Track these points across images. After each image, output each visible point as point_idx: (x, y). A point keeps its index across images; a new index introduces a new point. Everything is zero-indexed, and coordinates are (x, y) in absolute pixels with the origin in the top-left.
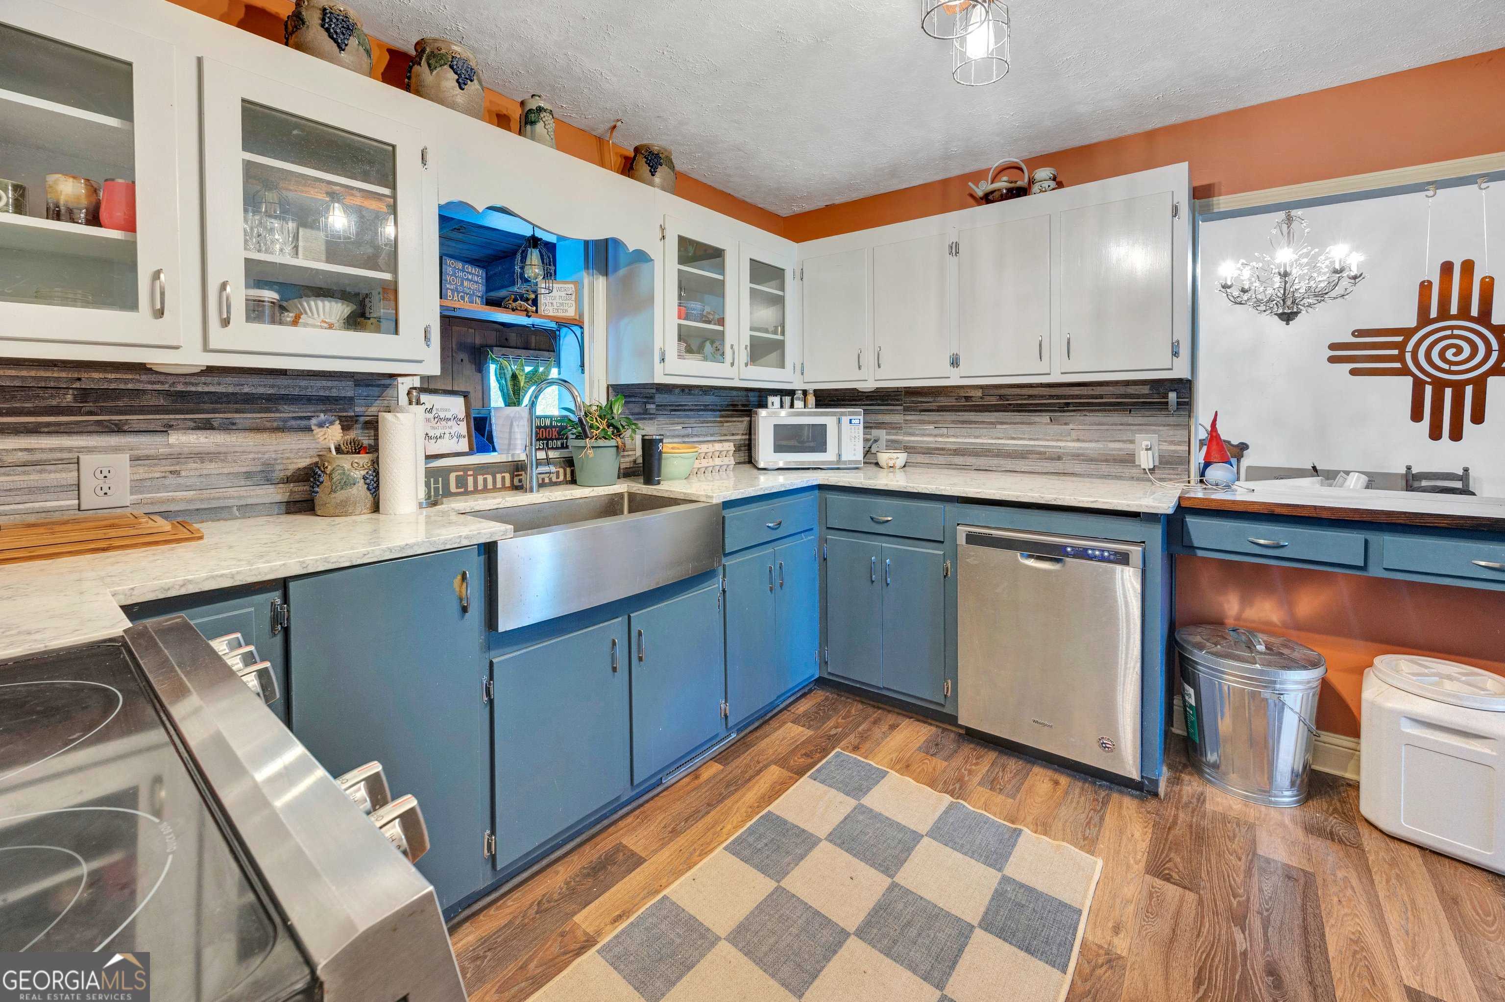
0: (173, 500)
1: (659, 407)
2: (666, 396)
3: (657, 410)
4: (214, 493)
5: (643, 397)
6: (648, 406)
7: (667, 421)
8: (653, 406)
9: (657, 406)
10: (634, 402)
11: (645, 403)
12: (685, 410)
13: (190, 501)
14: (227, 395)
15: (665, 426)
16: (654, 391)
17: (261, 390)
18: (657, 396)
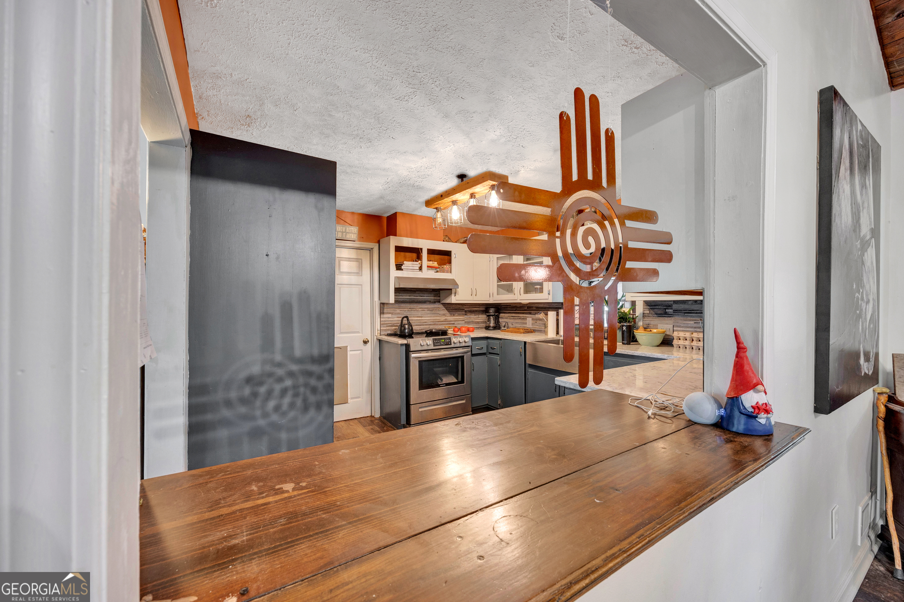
0: (535, 328)
1: (675, 311)
2: (681, 305)
3: (674, 312)
4: (540, 327)
5: (664, 306)
6: (667, 311)
7: (682, 318)
8: (670, 310)
9: (674, 310)
10: (658, 308)
11: (665, 309)
12: (696, 313)
13: (538, 328)
14: (542, 307)
15: (680, 321)
16: (672, 303)
17: (547, 306)
18: (673, 305)
